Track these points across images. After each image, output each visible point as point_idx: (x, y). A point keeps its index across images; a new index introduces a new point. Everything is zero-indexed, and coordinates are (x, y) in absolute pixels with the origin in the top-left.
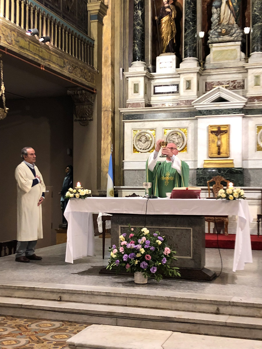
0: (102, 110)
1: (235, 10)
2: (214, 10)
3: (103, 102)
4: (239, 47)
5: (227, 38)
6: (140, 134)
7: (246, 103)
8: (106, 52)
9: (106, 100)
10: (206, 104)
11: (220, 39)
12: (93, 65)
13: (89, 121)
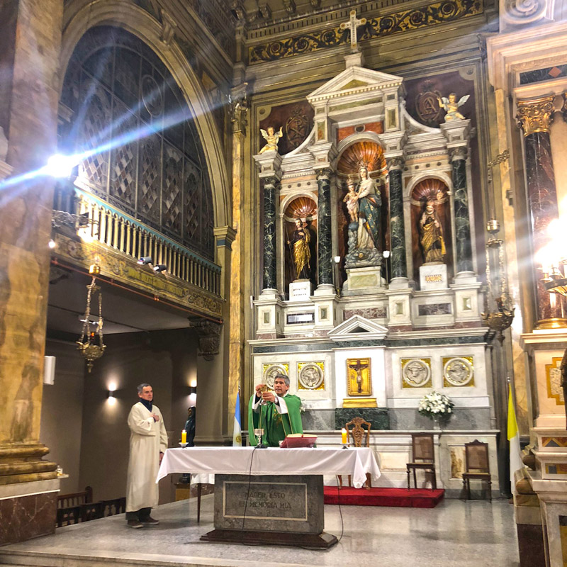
0: (231, 342)
1: (374, 233)
2: (351, 233)
3: (231, 333)
4: (379, 272)
5: (364, 262)
6: (271, 369)
7: (388, 334)
8: (235, 279)
9: (235, 332)
10: (344, 334)
11: (358, 264)
12: (220, 293)
13: (215, 356)
